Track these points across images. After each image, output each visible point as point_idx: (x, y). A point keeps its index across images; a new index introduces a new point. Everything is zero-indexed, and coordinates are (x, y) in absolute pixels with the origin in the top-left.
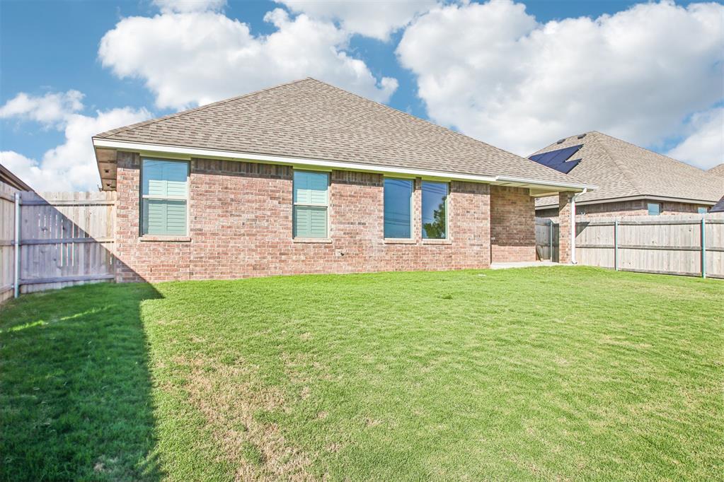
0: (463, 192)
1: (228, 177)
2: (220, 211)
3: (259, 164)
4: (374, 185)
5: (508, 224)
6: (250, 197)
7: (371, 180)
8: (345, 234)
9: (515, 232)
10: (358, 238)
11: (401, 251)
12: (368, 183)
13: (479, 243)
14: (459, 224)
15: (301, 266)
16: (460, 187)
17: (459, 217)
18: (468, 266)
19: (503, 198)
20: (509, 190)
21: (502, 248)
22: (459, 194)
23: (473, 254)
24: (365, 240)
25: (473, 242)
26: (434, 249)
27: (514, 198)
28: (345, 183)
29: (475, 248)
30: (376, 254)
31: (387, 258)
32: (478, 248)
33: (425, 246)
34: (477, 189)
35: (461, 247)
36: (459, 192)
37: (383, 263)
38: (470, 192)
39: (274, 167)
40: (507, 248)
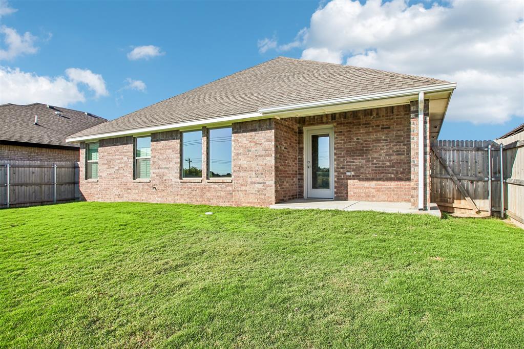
0: (244, 132)
1: (109, 147)
2: (107, 166)
3: (120, 138)
4: (174, 139)
5: (376, 155)
6: (117, 157)
7: (172, 136)
8: (157, 176)
9: (388, 164)
10: (165, 178)
11: (190, 188)
12: (170, 138)
13: (261, 180)
14: (240, 163)
15: (136, 196)
16: (240, 128)
17: (240, 157)
18: (248, 203)
19: (367, 124)
20: (377, 114)
21: (366, 184)
22: (240, 134)
23: (254, 192)
24: (169, 180)
25: (253, 180)
26: (217, 186)
27: (385, 123)
28: (157, 141)
29: (257, 185)
30: (174, 190)
31: (182, 193)
32: (260, 186)
33: (209, 184)
34: (259, 127)
35: (242, 185)
36: (240, 132)
37: (178, 197)
38: (251, 131)
39: (125, 138)
40: (374, 183)
